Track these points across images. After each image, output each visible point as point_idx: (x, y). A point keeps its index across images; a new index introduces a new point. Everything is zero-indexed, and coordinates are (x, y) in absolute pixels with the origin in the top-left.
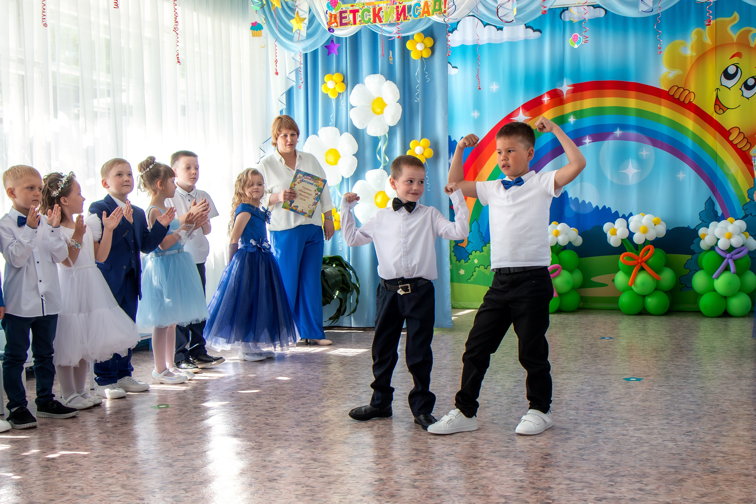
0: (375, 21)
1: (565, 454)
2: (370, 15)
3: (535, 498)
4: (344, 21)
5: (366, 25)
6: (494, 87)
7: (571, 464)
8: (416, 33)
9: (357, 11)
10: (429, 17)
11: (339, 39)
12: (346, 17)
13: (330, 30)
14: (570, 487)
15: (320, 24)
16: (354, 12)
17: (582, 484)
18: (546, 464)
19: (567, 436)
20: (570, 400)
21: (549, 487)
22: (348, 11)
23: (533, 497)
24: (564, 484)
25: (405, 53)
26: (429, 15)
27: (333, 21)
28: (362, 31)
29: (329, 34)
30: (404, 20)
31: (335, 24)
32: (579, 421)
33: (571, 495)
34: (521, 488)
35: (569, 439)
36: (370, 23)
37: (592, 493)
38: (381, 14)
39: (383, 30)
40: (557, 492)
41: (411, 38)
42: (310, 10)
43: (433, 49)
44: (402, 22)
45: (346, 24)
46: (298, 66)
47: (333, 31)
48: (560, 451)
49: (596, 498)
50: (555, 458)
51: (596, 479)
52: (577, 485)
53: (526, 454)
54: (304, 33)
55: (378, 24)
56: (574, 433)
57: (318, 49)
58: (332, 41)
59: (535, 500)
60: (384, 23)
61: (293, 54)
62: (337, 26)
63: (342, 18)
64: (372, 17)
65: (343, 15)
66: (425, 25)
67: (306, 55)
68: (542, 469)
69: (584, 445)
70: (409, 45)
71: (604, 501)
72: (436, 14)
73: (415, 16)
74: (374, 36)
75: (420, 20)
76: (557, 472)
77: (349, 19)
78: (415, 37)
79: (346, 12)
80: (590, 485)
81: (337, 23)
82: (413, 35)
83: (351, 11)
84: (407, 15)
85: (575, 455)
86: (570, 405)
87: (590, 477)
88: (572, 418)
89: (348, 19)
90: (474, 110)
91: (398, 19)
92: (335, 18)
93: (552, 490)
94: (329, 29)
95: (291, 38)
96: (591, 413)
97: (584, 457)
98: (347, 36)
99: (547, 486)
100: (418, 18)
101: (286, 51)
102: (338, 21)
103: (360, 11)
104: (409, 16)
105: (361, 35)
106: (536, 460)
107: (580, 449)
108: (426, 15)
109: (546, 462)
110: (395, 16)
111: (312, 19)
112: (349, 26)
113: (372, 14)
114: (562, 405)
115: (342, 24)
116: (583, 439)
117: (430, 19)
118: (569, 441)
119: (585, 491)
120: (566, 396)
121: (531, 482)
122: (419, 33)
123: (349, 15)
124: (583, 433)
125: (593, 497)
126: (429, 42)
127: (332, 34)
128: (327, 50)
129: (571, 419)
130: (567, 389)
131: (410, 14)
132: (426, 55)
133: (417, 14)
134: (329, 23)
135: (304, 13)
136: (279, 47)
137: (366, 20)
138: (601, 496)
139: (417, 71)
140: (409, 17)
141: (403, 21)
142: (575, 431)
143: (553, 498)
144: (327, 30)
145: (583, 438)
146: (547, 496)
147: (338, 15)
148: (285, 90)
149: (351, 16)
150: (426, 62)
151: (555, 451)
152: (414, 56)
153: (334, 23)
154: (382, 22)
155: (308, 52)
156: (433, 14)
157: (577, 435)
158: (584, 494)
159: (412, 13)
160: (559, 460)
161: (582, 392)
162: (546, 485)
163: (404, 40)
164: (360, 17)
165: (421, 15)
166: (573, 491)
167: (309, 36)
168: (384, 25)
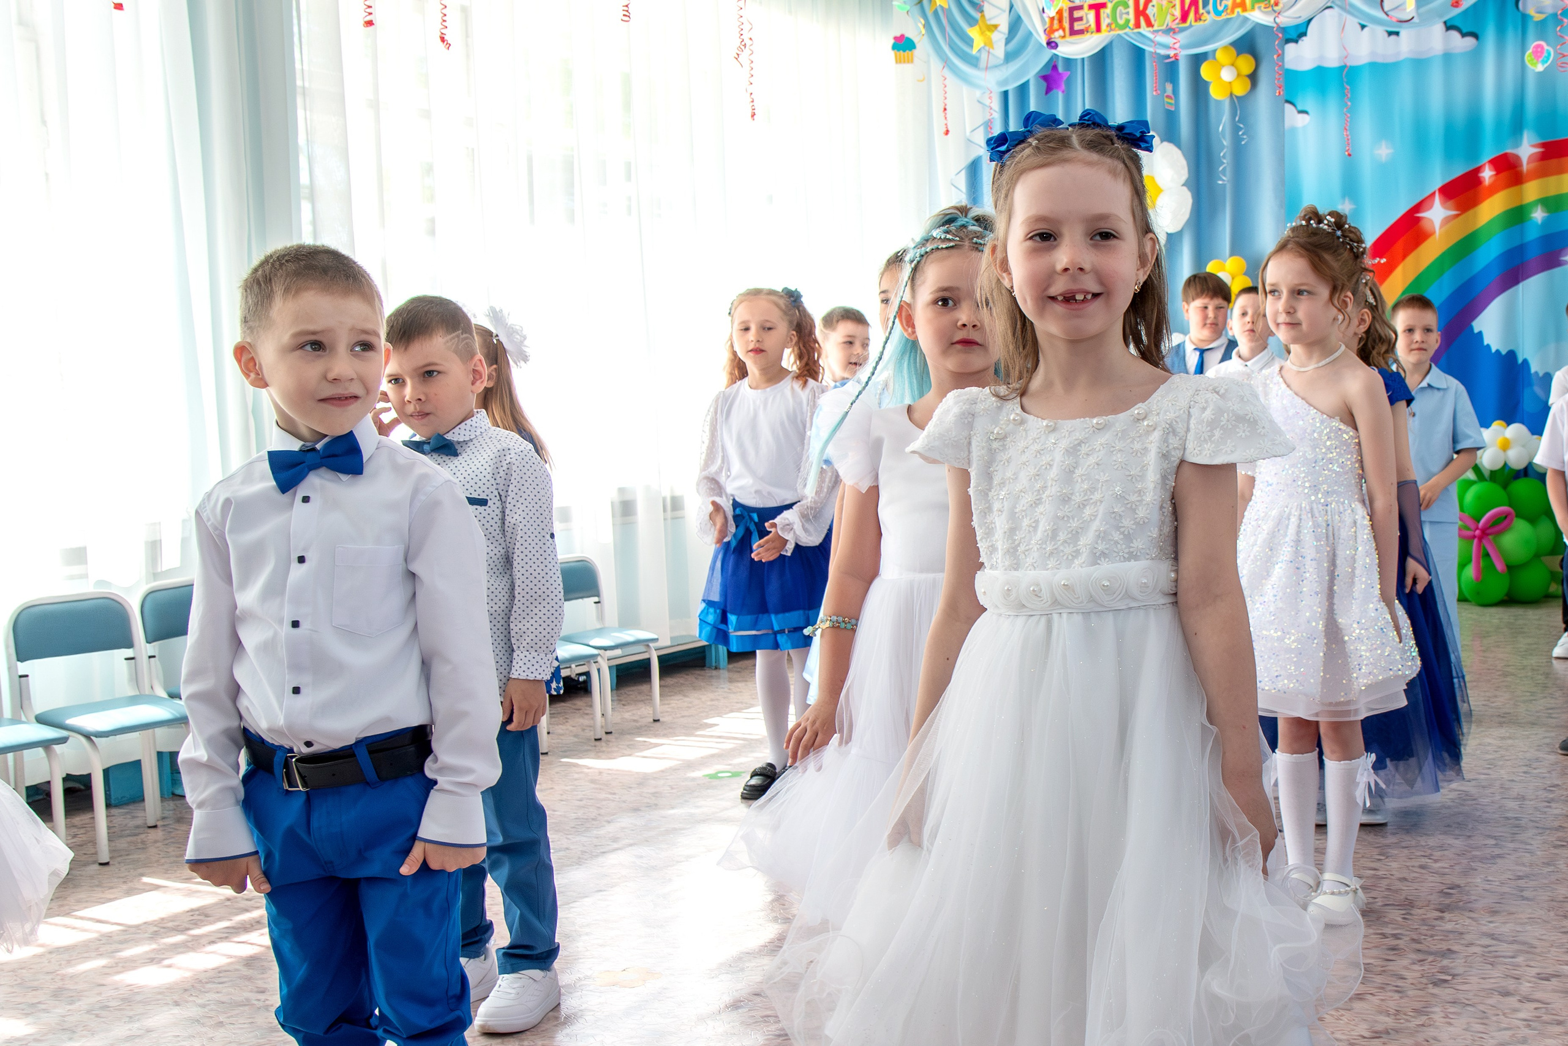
0: (1138, 25)
1: (1488, 887)
2: (1128, 13)
3: (1419, 971)
4: (1077, 26)
5: (1121, 32)
6: (1384, 152)
7: (1497, 907)
8: (1219, 46)
9: (1103, 5)
10: (1246, 14)
11: (1068, 62)
12: (1080, 19)
13: (1052, 44)
14: (1490, 952)
15: (1030, 34)
16: (1097, 8)
17: (1516, 947)
18: (1449, 905)
19: (1497, 851)
20: (1509, 781)
21: (1449, 950)
22: (1086, 7)
23: (1416, 967)
24: (1480, 945)
25: (1199, 88)
26: (1245, 9)
27: (1056, 25)
28: (1114, 44)
29: (1049, 53)
30: (1196, 20)
31: (1061, 32)
32: (1523, 823)
33: (1490, 967)
34: (1393, 949)
35: (1499, 856)
36: (1127, 30)
37: (1532, 964)
38: (1150, 11)
39: (1156, 44)
40: (1463, 960)
41: (1210, 56)
42: (1011, 7)
43: (1253, 78)
44: (1191, 26)
45: (1081, 32)
46: (988, 117)
47: (1056, 46)
48: (1479, 880)
49: (1539, 974)
50: (1468, 893)
51: (1544, 937)
52: (1504, 948)
53: (1410, 884)
54: (999, 51)
55: (1144, 29)
56: (1512, 845)
57: (1028, 81)
58: (1055, 68)
59: (1418, 975)
60: (1156, 28)
61: (978, 93)
62: (1064, 37)
63: (1072, 20)
64: (1132, 16)
65: (1077, 14)
66: (1237, 30)
67: (1005, 94)
68: (1439, 914)
69: (1527, 869)
70: (1205, 72)
71: (1553, 980)
72: (1259, 8)
73: (1218, 13)
74: (1138, 55)
75: (1228, 20)
76: (1468, 922)
77: (1088, 22)
78: (1218, 55)
79: (1080, 8)
80: (1529, 949)
81: (1064, 30)
82: (1214, 51)
83: (1091, 7)
84: (1201, 11)
85: (1507, 890)
86: (1508, 789)
87: (1531, 933)
88: (1509, 815)
89: (1085, 21)
90: (1343, 197)
91: (1184, 18)
92: (1060, 21)
93: (1454, 956)
94: (1049, 43)
95: (973, 62)
96: (1547, 807)
97: (1526, 894)
98: (1086, 55)
99: (1445, 948)
100: (1224, 16)
101: (965, 89)
102: (1066, 25)
103: (1110, 5)
104: (1205, 14)
105: (1112, 51)
106: (1429, 897)
107: (1520, 878)
108: (1239, 10)
109: (1447, 901)
110: (1178, 12)
111: (1016, 24)
112: (1087, 36)
113: (1131, 10)
114: (1491, 790)
115: (1073, 32)
116: (1527, 858)
117: (1246, 19)
118: (1499, 861)
119: (1520, 960)
120: (1502, 772)
121: (1413, 940)
122: (1225, 48)
123: (1086, 14)
124: (1528, 847)
125: (1534, 971)
126: (1246, 64)
127: (1054, 51)
128: (1044, 84)
129: (1507, 818)
130: (1507, 758)
131: (1207, 9)
132: (1240, 90)
133: (1221, 8)
134: (1049, 31)
135: (1000, 11)
136: (951, 79)
137: (1121, 22)
138: (1550, 971)
139: (1222, 124)
140: (1205, 16)
141: (1193, 23)
142: (1512, 841)
143: (1456, 972)
144: (1045, 44)
145: (1528, 855)
146: (1443, 967)
147: (1066, 15)
148: (965, 162)
149: (1092, 15)
150: (1240, 105)
151: (1470, 880)
152: (1216, 93)
153: (1057, 30)
154: (1152, 26)
155: (1011, 87)
156: (1253, 8)
157: (1515, 850)
158: (1517, 966)
159: (1210, 7)
160: (1473, 898)
161: (1535, 765)
162: (1444, 946)
163: (1197, 60)
164: (1108, 17)
165: (1229, 11)
166: (1496, 960)
167: (1009, 57)
168: (1155, 32)
